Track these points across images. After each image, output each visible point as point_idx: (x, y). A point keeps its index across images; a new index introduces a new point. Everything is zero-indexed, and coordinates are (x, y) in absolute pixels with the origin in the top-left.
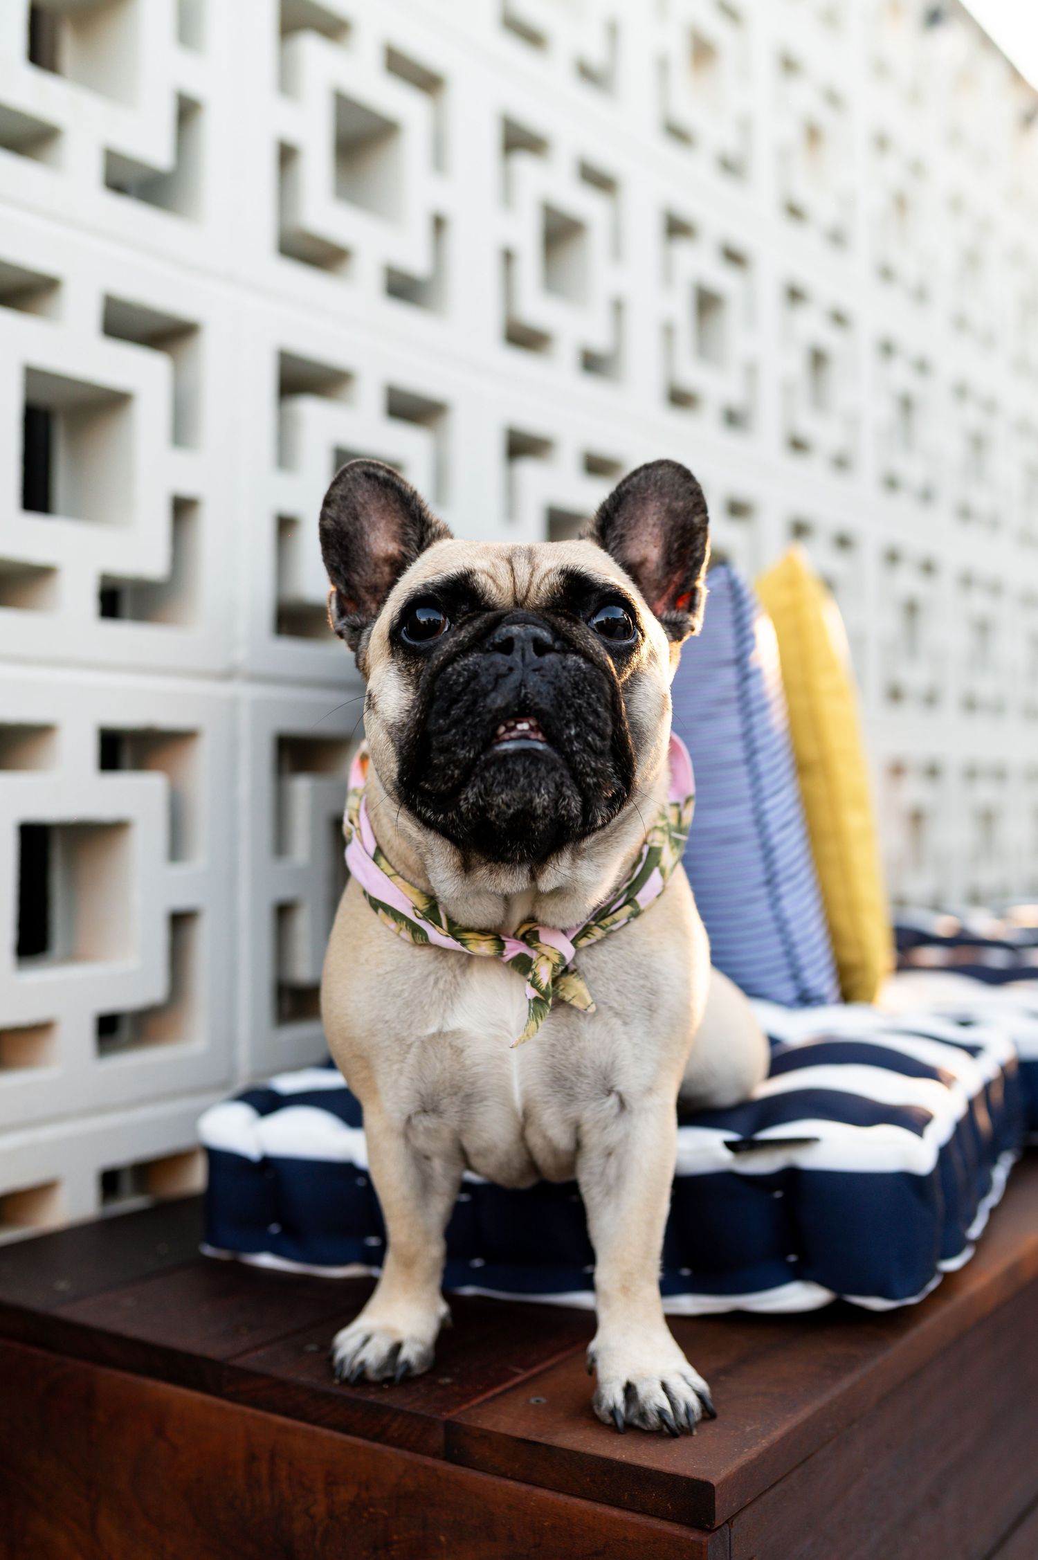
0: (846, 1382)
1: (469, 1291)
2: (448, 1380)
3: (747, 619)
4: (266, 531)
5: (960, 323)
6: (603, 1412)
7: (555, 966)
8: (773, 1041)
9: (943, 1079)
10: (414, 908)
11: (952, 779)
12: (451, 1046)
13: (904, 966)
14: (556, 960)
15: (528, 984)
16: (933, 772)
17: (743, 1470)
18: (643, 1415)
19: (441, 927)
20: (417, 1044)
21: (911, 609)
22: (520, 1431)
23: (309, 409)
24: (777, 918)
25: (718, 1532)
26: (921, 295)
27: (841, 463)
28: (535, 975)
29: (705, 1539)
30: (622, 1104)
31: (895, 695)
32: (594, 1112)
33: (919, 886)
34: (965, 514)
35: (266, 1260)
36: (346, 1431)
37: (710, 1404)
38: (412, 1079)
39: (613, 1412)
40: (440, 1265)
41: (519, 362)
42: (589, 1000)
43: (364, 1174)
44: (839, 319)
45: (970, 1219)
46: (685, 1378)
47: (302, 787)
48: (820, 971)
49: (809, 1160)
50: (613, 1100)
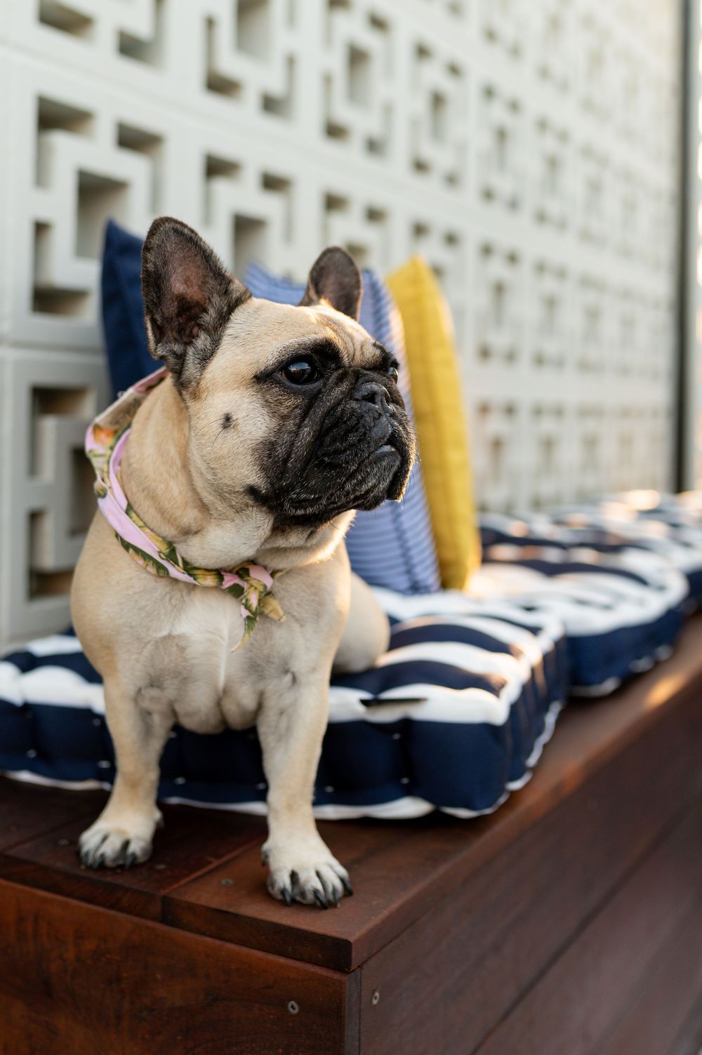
0: (442, 869)
1: (174, 800)
2: (162, 867)
3: (383, 311)
4: (25, 234)
5: (544, 73)
6: (275, 891)
7: (261, 593)
8: (393, 621)
9: (513, 652)
10: (159, 552)
11: (524, 416)
12: (177, 645)
13: (486, 560)
14: (261, 589)
15: (243, 607)
16: (510, 410)
17: (371, 932)
18: (303, 894)
19: (178, 565)
20: (152, 642)
21: (499, 289)
22: (216, 903)
23: (60, 141)
24: (397, 529)
25: (353, 974)
26: (515, 52)
27: (452, 180)
28: (247, 600)
29: (344, 978)
30: (294, 680)
31: (485, 353)
32: (276, 686)
33: (496, 495)
34: (541, 218)
35: (25, 776)
36: (90, 902)
37: (349, 885)
38: (145, 666)
39: (283, 892)
40: (156, 784)
41: (216, 104)
42: (281, 613)
43: (101, 718)
44: (454, 70)
45: (529, 752)
46: (331, 867)
47: (50, 425)
48: (426, 568)
49: (419, 713)
50: (288, 678)
